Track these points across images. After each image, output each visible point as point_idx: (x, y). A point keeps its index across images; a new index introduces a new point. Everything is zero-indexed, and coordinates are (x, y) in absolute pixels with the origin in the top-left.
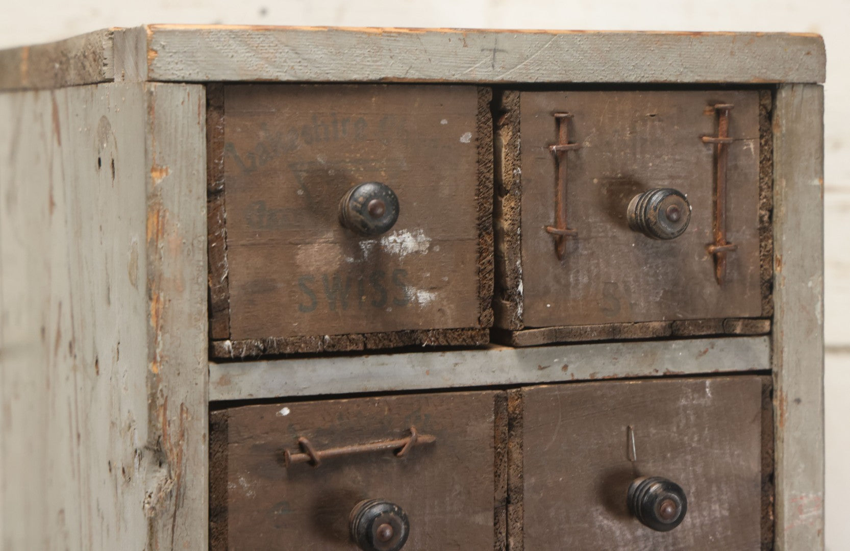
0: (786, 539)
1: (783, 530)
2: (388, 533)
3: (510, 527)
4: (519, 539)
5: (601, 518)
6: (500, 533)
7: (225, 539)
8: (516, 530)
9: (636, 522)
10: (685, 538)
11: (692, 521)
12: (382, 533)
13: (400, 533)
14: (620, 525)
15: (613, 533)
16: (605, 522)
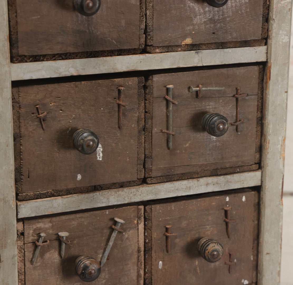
0: (274, 13)
1: (273, 8)
2: (91, 5)
3: (147, 6)
4: (151, 11)
5: (189, 2)
6: (143, 8)
7: (15, 6)
8: (150, 7)
9: (206, 4)
10: (227, 12)
11: (231, 4)
12: (88, 4)
13: (96, 5)
14: (198, 6)
15: (195, 9)
16: (191, 4)
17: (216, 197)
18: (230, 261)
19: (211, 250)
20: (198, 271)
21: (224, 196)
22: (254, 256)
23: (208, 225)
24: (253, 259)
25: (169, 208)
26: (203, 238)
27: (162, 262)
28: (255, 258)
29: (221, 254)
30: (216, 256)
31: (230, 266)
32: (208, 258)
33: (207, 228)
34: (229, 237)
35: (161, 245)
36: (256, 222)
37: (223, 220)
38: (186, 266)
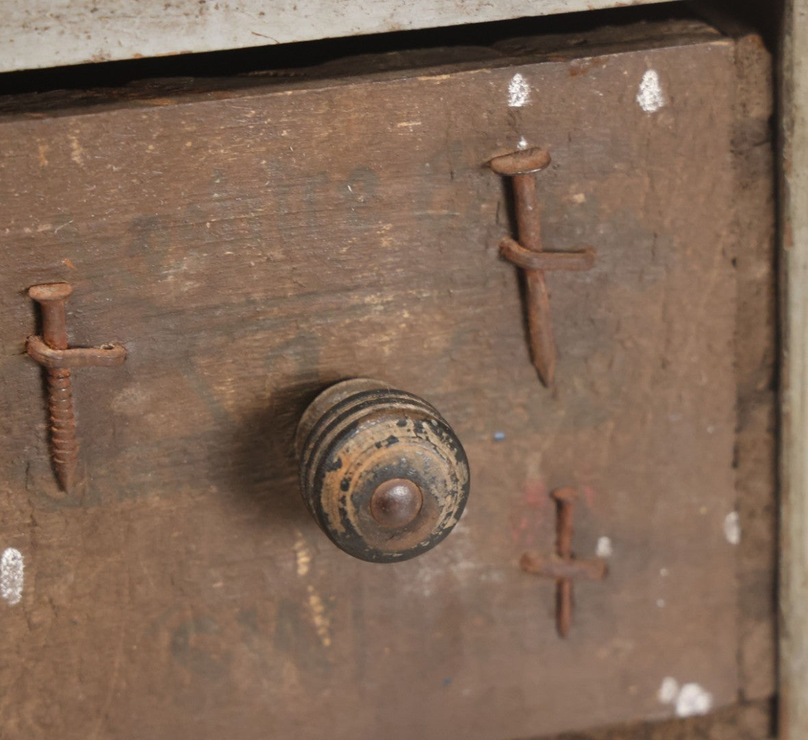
17: (423, 79)
18: (560, 554)
19: (361, 469)
20: (318, 621)
21: (488, 71)
22: (747, 517)
23: (375, 286)
24: (743, 534)
25: (42, 149)
26: (341, 380)
27: (19, 555)
28: (762, 527)
29: (448, 502)
30: (404, 515)
31: (560, 585)
32: (346, 522)
33: (365, 307)
34: (543, 380)
35: (8, 431)
36: (761, 270)
37: (493, 251)
38: (219, 585)
